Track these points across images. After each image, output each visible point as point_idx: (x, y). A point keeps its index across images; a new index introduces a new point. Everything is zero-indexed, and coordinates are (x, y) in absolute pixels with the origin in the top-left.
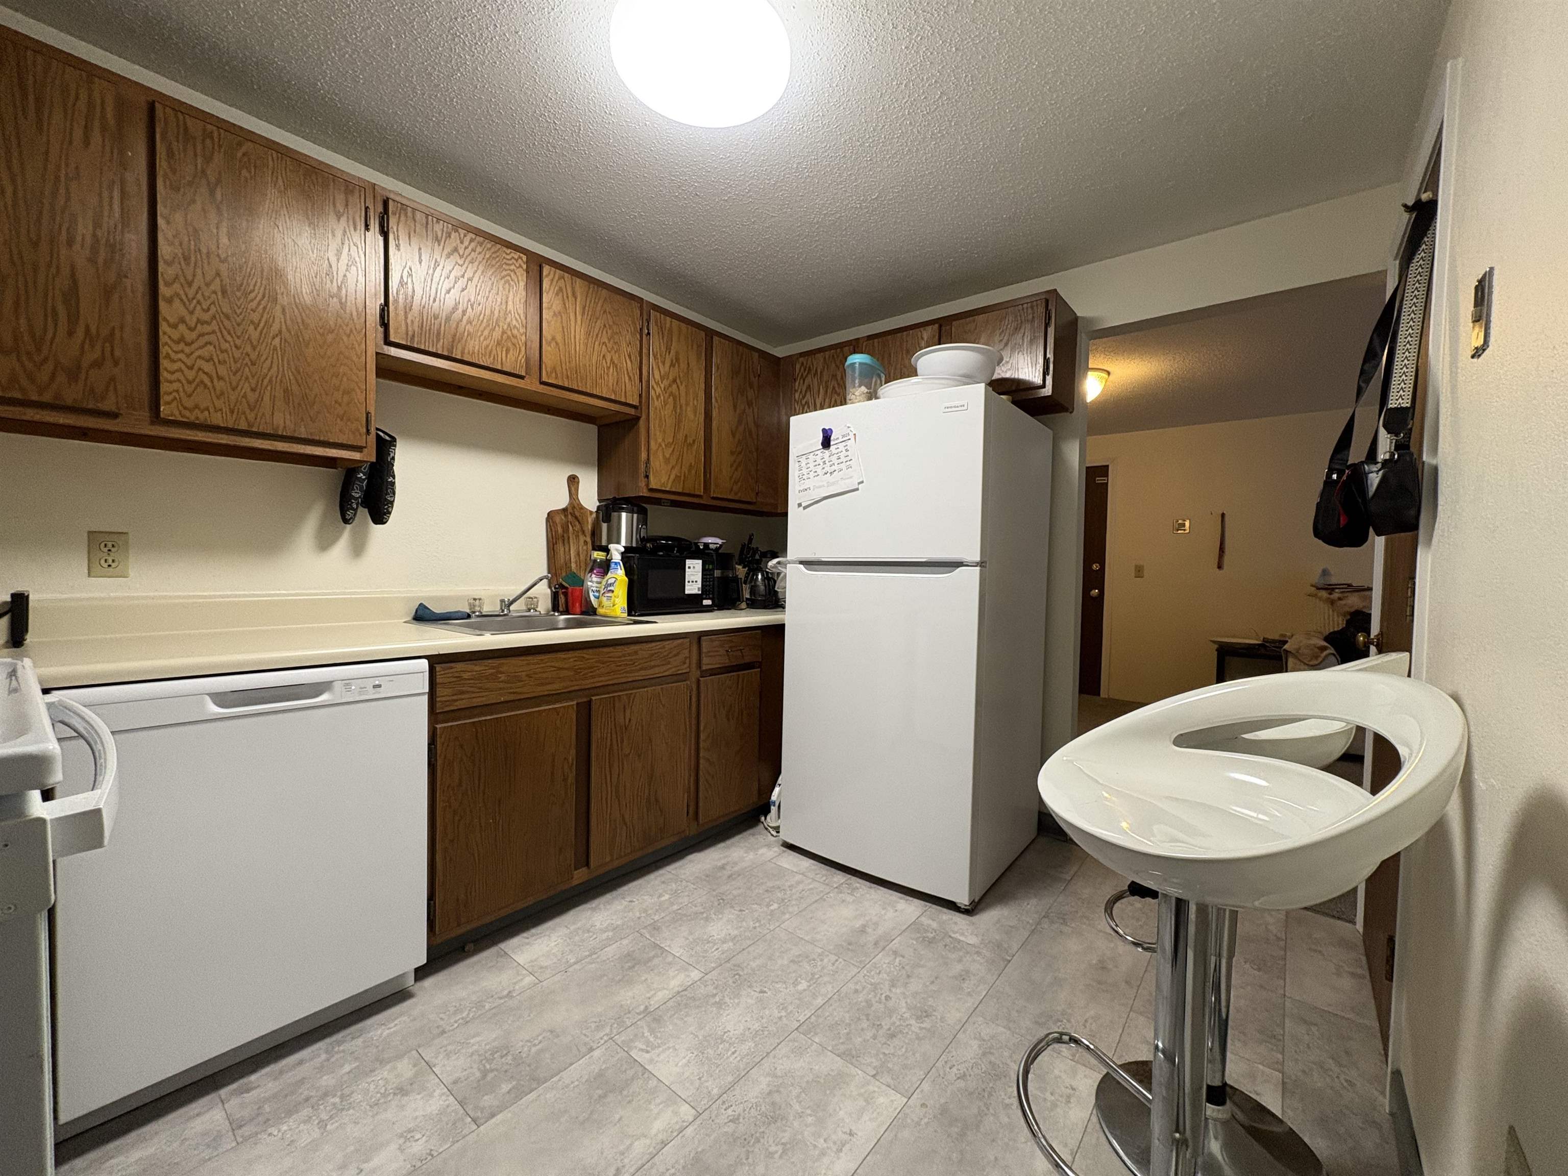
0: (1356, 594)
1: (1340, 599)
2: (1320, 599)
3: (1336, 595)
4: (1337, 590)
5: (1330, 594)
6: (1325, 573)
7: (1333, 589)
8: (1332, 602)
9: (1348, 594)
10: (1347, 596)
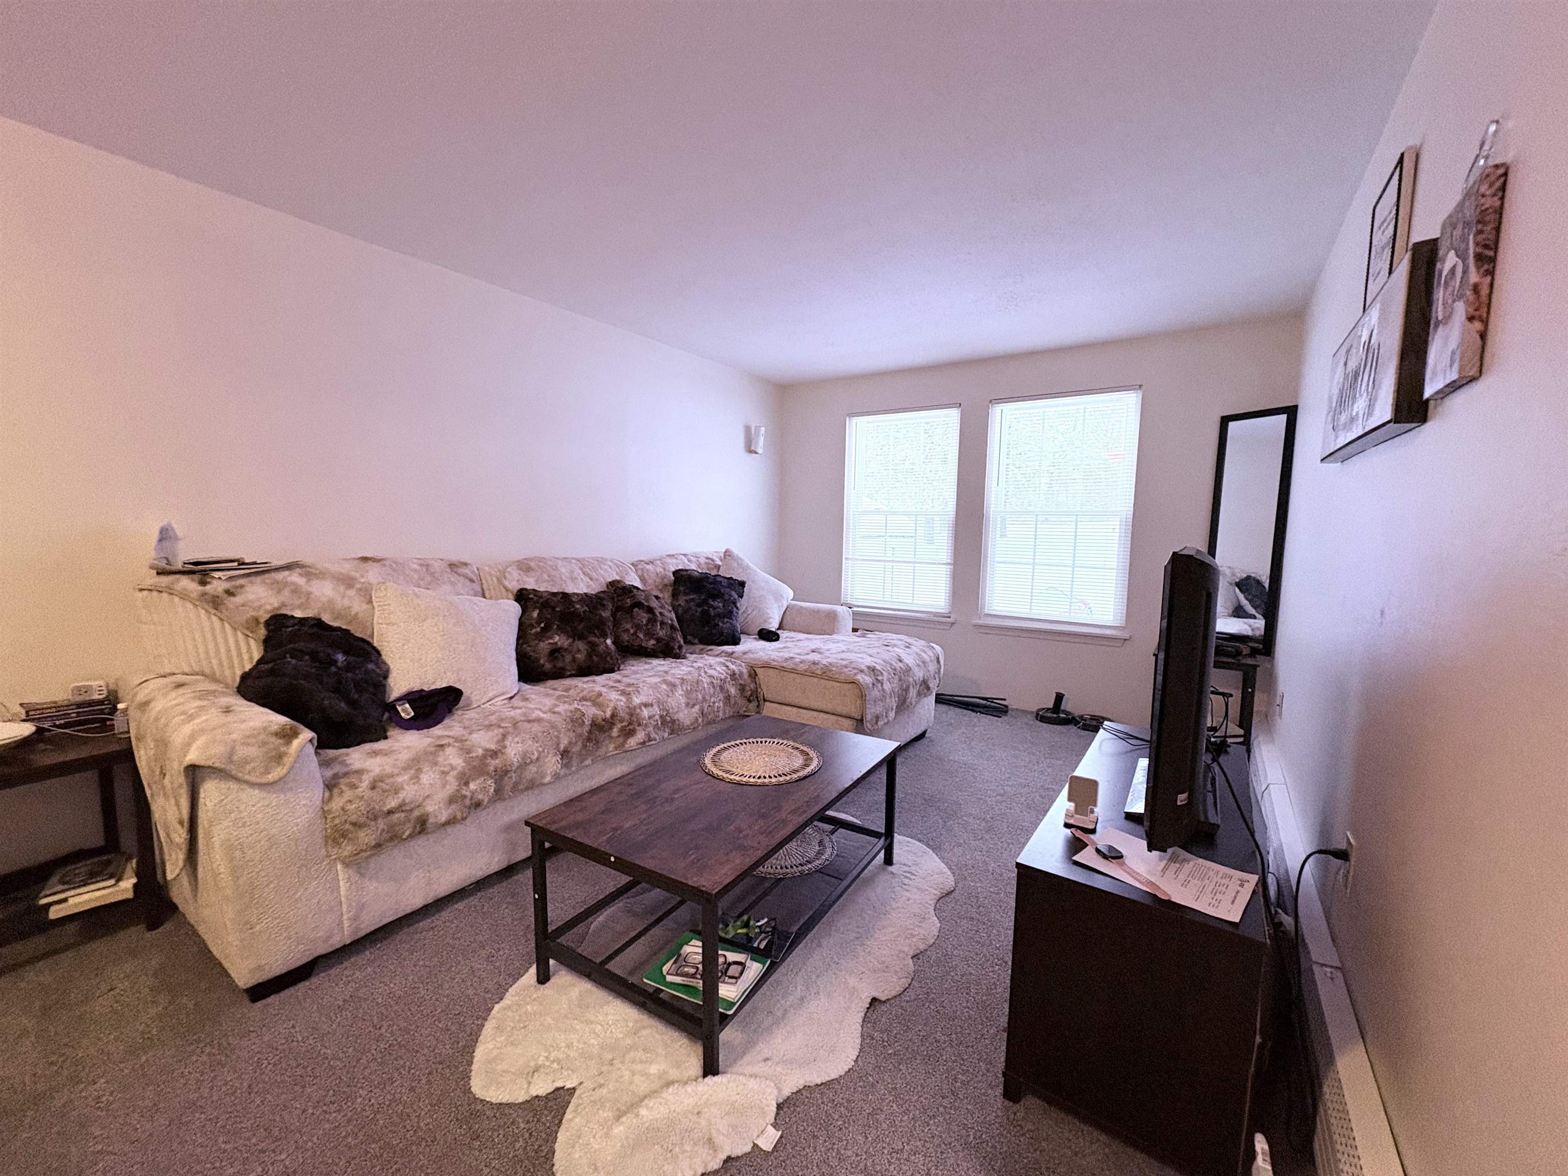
0: (258, 579)
1: (230, 593)
2: (184, 596)
3: (217, 586)
4: (217, 575)
5: (203, 583)
6: (166, 535)
7: (205, 573)
8: (215, 603)
9: (241, 581)
10: (242, 587)
